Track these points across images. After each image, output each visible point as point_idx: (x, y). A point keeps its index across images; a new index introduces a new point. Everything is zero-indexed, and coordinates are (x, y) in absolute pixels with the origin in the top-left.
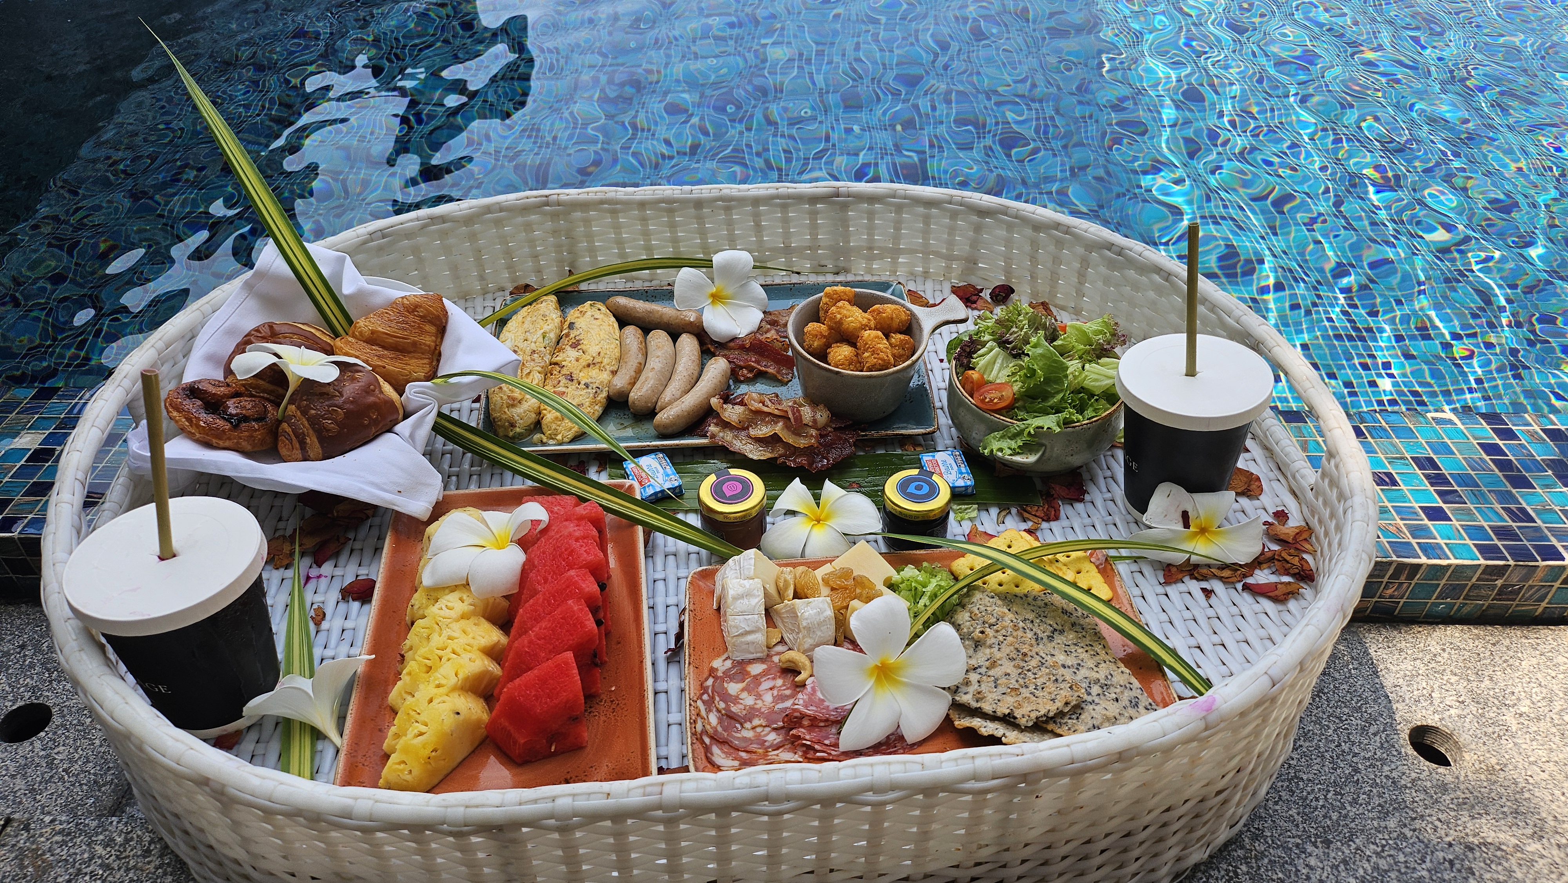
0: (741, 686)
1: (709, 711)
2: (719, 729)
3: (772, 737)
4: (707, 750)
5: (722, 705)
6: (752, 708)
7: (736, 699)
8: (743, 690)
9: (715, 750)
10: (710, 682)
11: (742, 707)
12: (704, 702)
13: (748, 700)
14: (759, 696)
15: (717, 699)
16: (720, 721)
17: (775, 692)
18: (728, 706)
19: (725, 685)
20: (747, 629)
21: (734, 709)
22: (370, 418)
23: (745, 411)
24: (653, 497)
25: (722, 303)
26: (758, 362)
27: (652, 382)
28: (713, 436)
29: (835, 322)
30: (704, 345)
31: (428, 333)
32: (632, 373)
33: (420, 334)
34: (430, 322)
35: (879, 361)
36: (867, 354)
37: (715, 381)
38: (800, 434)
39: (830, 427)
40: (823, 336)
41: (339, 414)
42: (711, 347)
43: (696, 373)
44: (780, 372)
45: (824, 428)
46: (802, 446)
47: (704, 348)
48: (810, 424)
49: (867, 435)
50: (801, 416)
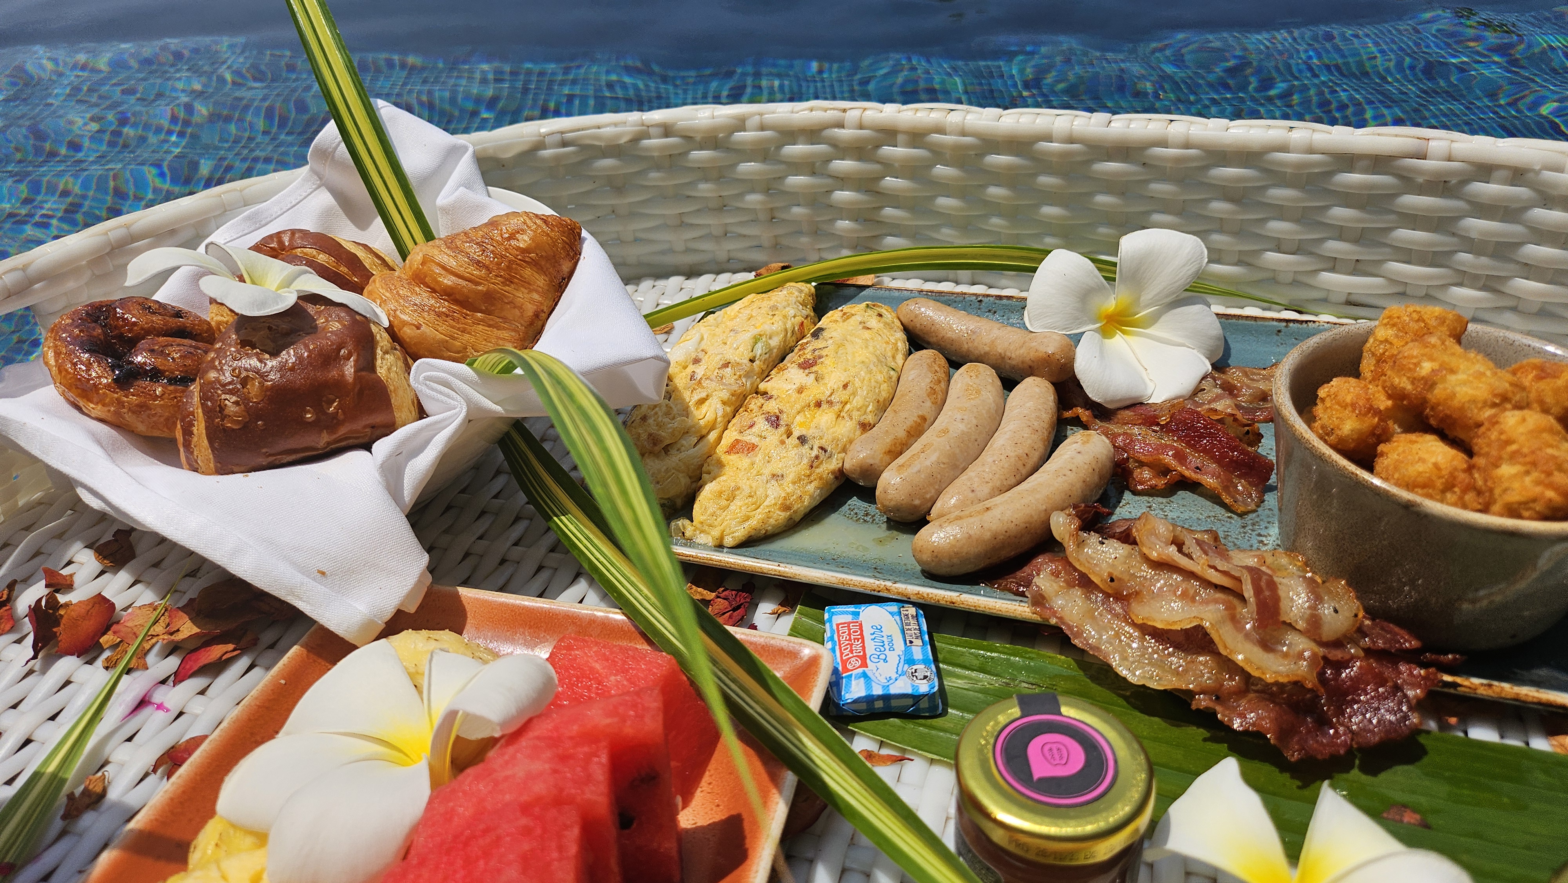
22: (320, 410)
23: (1129, 556)
24: (863, 706)
25: (1124, 332)
26: (1180, 457)
27: (934, 458)
28: (1039, 600)
29: (1413, 381)
30: (1070, 408)
31: (526, 284)
32: (901, 434)
33: (509, 281)
34: (535, 264)
35: (1550, 494)
36: (1506, 470)
37: (1072, 477)
38: (1267, 645)
39: (1356, 643)
40: (1372, 410)
41: (254, 388)
42: (1083, 414)
43: (1035, 457)
44: (1229, 487)
45: (1338, 643)
46: (1269, 678)
47: (1068, 414)
48: (1301, 625)
49: (1455, 685)
50: (1277, 600)
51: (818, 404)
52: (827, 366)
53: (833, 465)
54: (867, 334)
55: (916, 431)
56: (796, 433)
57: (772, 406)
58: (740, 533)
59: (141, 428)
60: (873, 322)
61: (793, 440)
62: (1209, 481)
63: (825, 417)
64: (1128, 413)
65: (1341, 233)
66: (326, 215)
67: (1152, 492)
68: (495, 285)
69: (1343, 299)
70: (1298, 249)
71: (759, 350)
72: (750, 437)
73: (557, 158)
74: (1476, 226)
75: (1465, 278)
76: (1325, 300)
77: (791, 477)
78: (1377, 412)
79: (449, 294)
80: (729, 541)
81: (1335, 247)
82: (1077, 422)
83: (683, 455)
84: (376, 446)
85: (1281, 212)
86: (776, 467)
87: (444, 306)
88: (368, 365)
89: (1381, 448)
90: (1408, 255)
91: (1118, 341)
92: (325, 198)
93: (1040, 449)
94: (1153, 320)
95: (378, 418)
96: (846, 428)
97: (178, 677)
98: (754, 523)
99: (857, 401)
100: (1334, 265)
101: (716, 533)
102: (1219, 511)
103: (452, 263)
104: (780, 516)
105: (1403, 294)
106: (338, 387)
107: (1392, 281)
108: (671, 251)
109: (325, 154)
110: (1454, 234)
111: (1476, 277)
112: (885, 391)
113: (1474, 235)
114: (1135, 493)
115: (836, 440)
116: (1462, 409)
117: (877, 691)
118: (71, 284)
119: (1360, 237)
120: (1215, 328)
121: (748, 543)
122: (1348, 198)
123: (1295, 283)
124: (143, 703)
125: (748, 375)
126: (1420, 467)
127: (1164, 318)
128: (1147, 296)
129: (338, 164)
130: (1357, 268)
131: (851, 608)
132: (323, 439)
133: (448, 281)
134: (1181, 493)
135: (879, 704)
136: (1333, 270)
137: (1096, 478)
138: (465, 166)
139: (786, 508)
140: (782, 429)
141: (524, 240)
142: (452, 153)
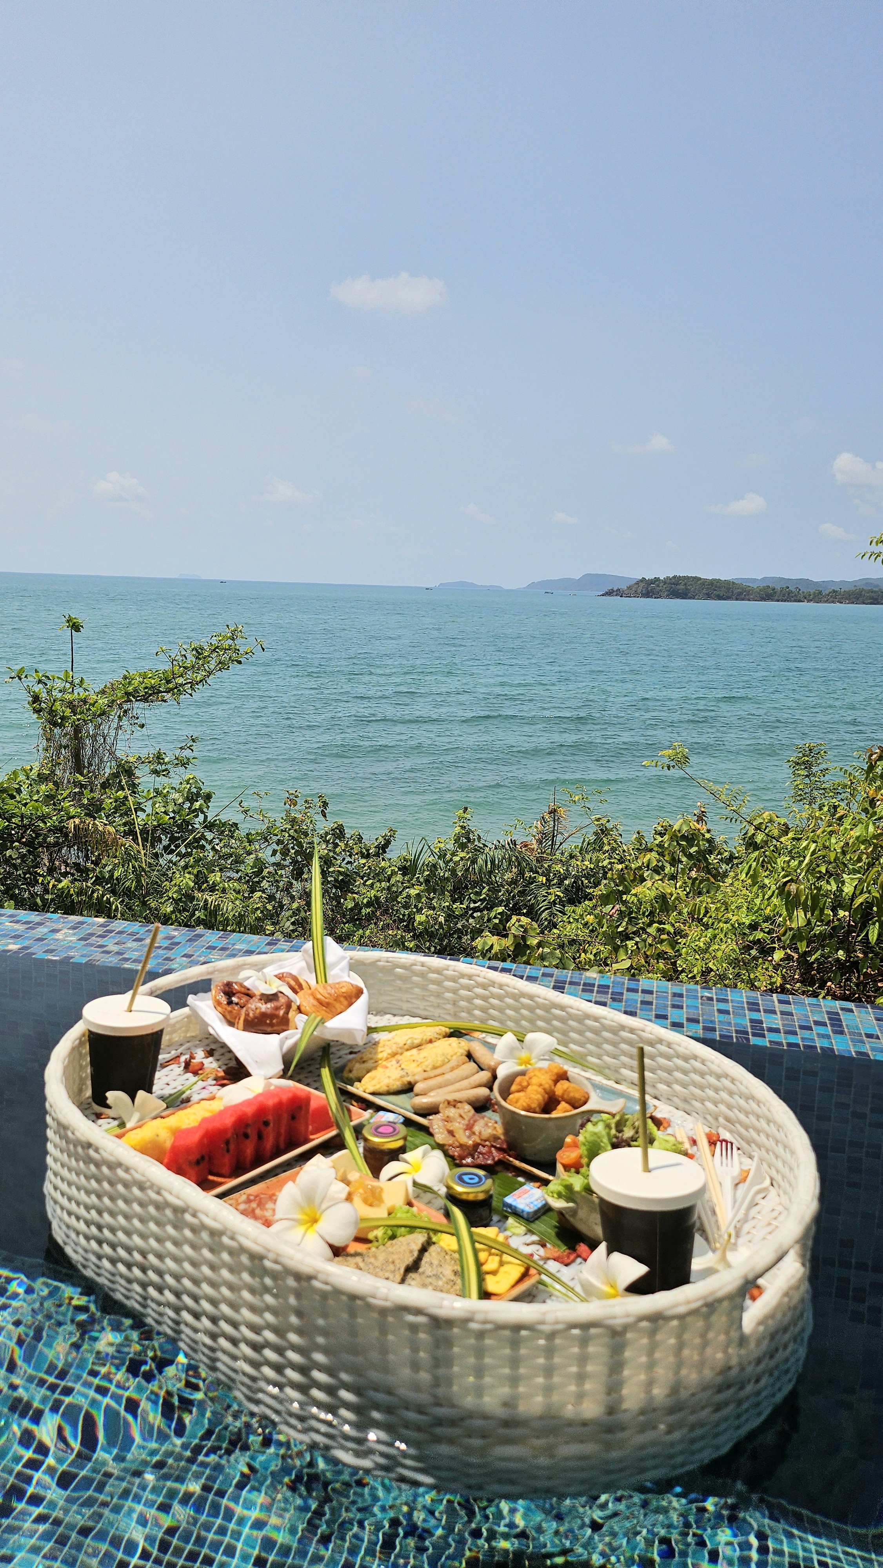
21: (258, 1212)
22: (271, 1021)
27: (437, 1082)
28: (431, 1120)
31: (340, 1002)
33: (335, 1000)
34: (345, 997)
41: (258, 1011)
51: (416, 1062)
52: (428, 1052)
53: (406, 1081)
56: (404, 1068)
57: (402, 1058)
58: (371, 1089)
59: (228, 1017)
61: (402, 1069)
63: (414, 1065)
66: (301, 970)
68: (331, 1001)
71: (409, 1042)
72: (389, 1065)
73: (384, 967)
77: (395, 1080)
79: (318, 1000)
80: (367, 1091)
84: (281, 1035)
86: (390, 1074)
87: (315, 1003)
88: (287, 1013)
92: (303, 964)
95: (284, 1028)
96: (420, 1069)
98: (378, 1088)
99: (427, 1063)
101: (365, 1088)
103: (322, 991)
106: (277, 1016)
109: (306, 951)
112: (438, 1064)
115: (414, 1072)
118: (225, 974)
121: (373, 1094)
124: (204, 1087)
125: (401, 1048)
129: (309, 955)
131: (387, 1113)
132: (269, 1029)
133: (319, 996)
138: (344, 963)
139: (391, 1087)
140: (401, 1066)
141: (344, 990)
142: (344, 958)
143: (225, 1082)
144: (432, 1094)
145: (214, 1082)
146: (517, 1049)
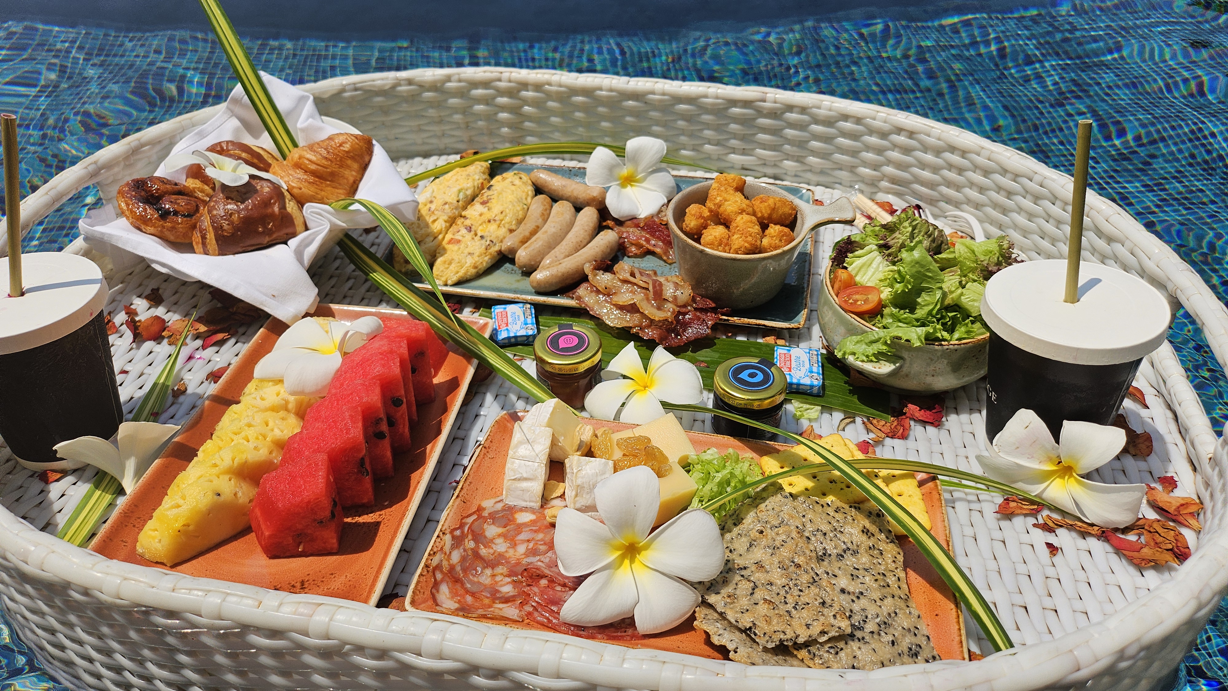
0: (500, 530)
1: (454, 547)
2: (458, 568)
3: (507, 589)
4: (436, 585)
5: (472, 544)
6: (501, 555)
7: (489, 543)
8: (499, 535)
9: (444, 589)
10: (470, 520)
11: (491, 551)
12: (454, 538)
13: (501, 546)
14: (514, 545)
15: (470, 537)
16: (463, 559)
17: (531, 545)
18: (478, 547)
19: (485, 526)
20: (525, 475)
21: (483, 551)
22: (265, 227)
23: (614, 279)
24: (506, 341)
25: (632, 185)
26: (648, 241)
27: (540, 243)
28: (579, 298)
29: (714, 204)
30: (605, 221)
31: (349, 167)
32: (527, 233)
33: (341, 166)
34: (353, 158)
35: (746, 245)
36: (736, 236)
37: (597, 250)
38: (659, 308)
39: (692, 306)
40: (701, 217)
41: (235, 217)
42: (610, 223)
43: (585, 242)
44: (666, 253)
45: (685, 306)
46: (657, 319)
47: (604, 224)
48: (671, 299)
49: (728, 320)
50: (662, 290)
51: (489, 221)
52: (493, 204)
53: (497, 248)
54: (513, 188)
55: (534, 232)
56: (479, 234)
57: (468, 222)
58: (455, 279)
59: (172, 238)
60: (517, 182)
61: (478, 238)
62: (658, 250)
63: (493, 227)
64: (629, 222)
65: (735, 136)
66: (236, 131)
67: (636, 256)
68: (335, 168)
69: (740, 167)
70: (718, 143)
71: (461, 196)
72: (458, 237)
73: (353, 97)
74: (790, 132)
75: (789, 157)
76: (732, 168)
77: (477, 254)
78: (703, 218)
79: (313, 173)
80: (449, 282)
81: (734, 143)
82: (608, 227)
83: (427, 246)
84: (289, 242)
85: (708, 126)
86: (470, 250)
87: (311, 179)
88: (283, 207)
89: (704, 231)
90: (764, 146)
91: (629, 190)
92: (235, 123)
93: (588, 238)
94: (644, 179)
95: (289, 230)
96: (502, 231)
97: (204, 347)
98: (461, 274)
99: (507, 219)
100: (734, 151)
101: (444, 279)
102: (662, 263)
103: (313, 158)
104: (473, 271)
105: (765, 164)
106: (272, 216)
107: (759, 159)
108: (415, 144)
109: (237, 101)
110: (781, 137)
111: (793, 156)
112: (521, 214)
113: (789, 137)
114: (629, 257)
115: (497, 237)
116: (729, 215)
117: (512, 335)
118: (116, 169)
119: (743, 138)
120: (672, 183)
121: (458, 284)
122: (736, 120)
123: (719, 159)
124: (190, 358)
125: (456, 208)
126: (710, 237)
127: (648, 179)
128: (640, 168)
129: (244, 106)
130: (744, 152)
131: (503, 306)
132: (266, 240)
133: (313, 167)
134: (648, 256)
135: (513, 340)
136: (734, 153)
137: (609, 250)
138: (309, 106)
139: (475, 267)
140: (473, 233)
141: (347, 147)
142: (302, 100)
143: (220, 336)
144: (547, 261)
145: (199, 343)
146: (618, 165)
